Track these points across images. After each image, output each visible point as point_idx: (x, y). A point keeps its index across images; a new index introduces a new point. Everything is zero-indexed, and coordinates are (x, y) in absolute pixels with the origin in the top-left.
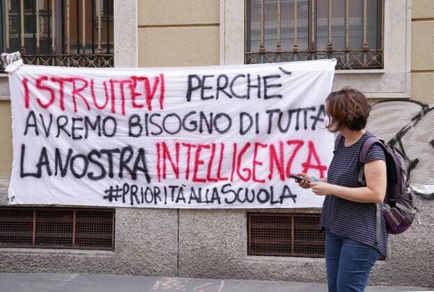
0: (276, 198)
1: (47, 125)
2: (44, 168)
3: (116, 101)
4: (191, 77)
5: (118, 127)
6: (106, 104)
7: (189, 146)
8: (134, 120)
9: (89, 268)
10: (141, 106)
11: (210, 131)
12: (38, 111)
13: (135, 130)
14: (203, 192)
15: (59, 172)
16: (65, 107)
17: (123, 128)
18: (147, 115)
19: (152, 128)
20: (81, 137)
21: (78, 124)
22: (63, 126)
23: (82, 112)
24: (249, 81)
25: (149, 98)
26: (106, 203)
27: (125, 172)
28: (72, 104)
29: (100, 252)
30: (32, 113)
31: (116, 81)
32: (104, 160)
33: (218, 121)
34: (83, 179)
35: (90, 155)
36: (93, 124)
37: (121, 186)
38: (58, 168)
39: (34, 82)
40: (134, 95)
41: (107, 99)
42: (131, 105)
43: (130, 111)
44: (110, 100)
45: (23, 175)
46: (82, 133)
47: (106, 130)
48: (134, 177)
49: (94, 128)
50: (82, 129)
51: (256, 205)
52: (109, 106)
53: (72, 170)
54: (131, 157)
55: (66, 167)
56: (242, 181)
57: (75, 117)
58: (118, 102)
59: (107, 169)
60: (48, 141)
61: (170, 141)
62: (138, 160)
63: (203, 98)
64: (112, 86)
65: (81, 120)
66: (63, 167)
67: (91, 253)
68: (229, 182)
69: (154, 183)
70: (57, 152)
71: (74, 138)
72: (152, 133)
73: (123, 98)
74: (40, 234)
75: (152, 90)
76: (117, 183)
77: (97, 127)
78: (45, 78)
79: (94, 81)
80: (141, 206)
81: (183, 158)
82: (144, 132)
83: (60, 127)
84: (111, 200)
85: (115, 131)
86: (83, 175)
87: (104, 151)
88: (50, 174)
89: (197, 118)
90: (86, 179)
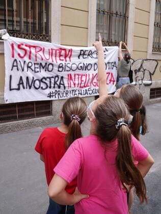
1: (23, 66)
2: (21, 86)
4: (81, 51)
5: (54, 68)
6: (49, 58)
7: (79, 75)
8: (61, 65)
9: (44, 124)
10: (63, 60)
11: (86, 70)
12: (18, 59)
13: (60, 69)
14: (82, 91)
15: (28, 87)
16: (31, 58)
17: (56, 69)
18: (65, 64)
20: (38, 72)
21: (36, 66)
22: (31, 67)
23: (39, 61)
26: (49, 99)
27: (56, 86)
28: (35, 58)
29: (48, 117)
30: (16, 60)
31: (54, 49)
32: (48, 81)
33: (89, 66)
34: (39, 90)
35: (42, 79)
36: (43, 66)
37: (54, 92)
38: (28, 85)
39: (17, 46)
40: (60, 56)
42: (59, 60)
43: (59, 62)
45: (11, 90)
46: (38, 70)
47: (49, 69)
48: (59, 87)
49: (43, 68)
50: (38, 68)
52: (51, 59)
53: (34, 86)
54: (58, 79)
55: (31, 84)
56: (94, 86)
57: (35, 63)
59: (49, 85)
60: (23, 74)
61: (72, 73)
62: (61, 81)
63: (84, 58)
64: (52, 51)
65: (38, 64)
67: (44, 118)
68: (90, 87)
69: (67, 89)
70: (27, 78)
71: (35, 72)
72: (67, 70)
73: (56, 56)
74: (20, 114)
75: (67, 54)
76: (53, 90)
77: (45, 68)
78: (22, 44)
79: (45, 48)
80: (62, 98)
81: (77, 79)
82: (64, 70)
83: (28, 67)
84: (50, 97)
85: (52, 69)
87: (47, 78)
88: (24, 88)
89: (82, 65)
90: (40, 89)
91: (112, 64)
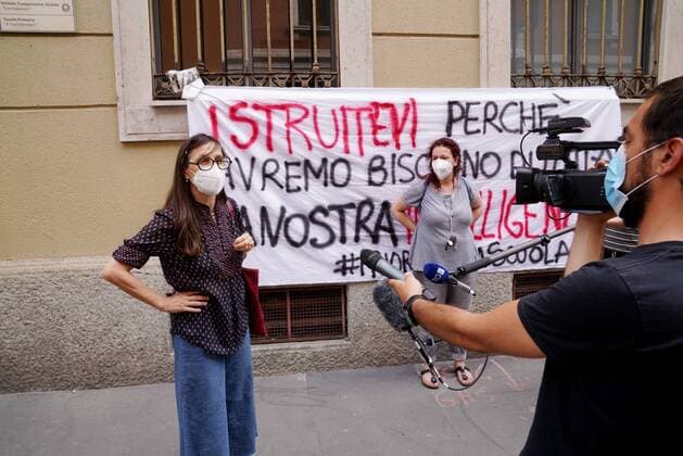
0: (551, 256)
1: (247, 174)
3: (350, 137)
4: (451, 104)
5: (353, 173)
6: (336, 140)
8: (377, 163)
9: (317, 364)
10: (385, 144)
11: (475, 176)
12: (233, 152)
13: (378, 177)
15: (267, 239)
16: (274, 146)
17: (360, 174)
18: (394, 156)
19: (401, 174)
20: (299, 189)
21: (293, 171)
22: (273, 174)
23: (300, 152)
24: (522, 111)
25: (397, 132)
26: (338, 279)
27: (363, 234)
28: (286, 143)
29: (331, 342)
31: (350, 109)
32: (333, 220)
33: (486, 161)
34: (303, 247)
35: (313, 213)
36: (316, 170)
37: (357, 255)
38: (266, 234)
39: (227, 111)
40: (376, 128)
41: (337, 135)
42: (371, 141)
43: (371, 150)
44: (341, 135)
46: (301, 183)
47: (336, 177)
48: (375, 239)
49: (317, 176)
50: (299, 177)
51: (528, 266)
52: (340, 144)
53: (287, 236)
54: (371, 213)
55: (278, 232)
56: (512, 238)
57: (289, 161)
58: (353, 138)
59: (337, 232)
60: (250, 198)
62: (381, 217)
63: (468, 133)
64: (345, 116)
65: (298, 164)
66: (274, 233)
67: (319, 346)
68: (496, 239)
69: (403, 246)
70: (264, 211)
71: (289, 191)
72: (401, 180)
73: (360, 133)
75: (400, 121)
76: (352, 249)
77: (322, 175)
78: (244, 105)
79: (319, 109)
82: (389, 180)
83: (266, 176)
84: (344, 274)
85: (348, 179)
86: (303, 243)
87: (332, 207)
90: (307, 247)
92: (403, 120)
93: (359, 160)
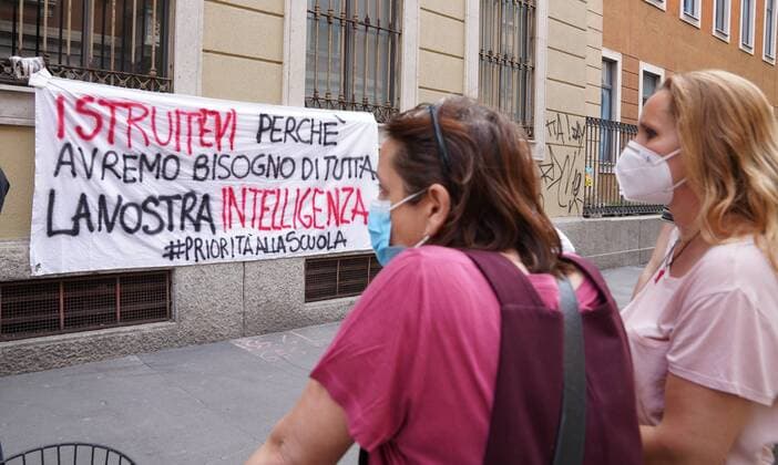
0: (332, 244)
1: (89, 163)
2: (83, 223)
3: (181, 137)
4: (262, 116)
5: (181, 168)
6: (170, 139)
7: (255, 191)
8: (202, 161)
9: (145, 346)
10: (209, 145)
11: (276, 176)
12: (77, 142)
13: (201, 173)
14: (269, 242)
15: (104, 226)
16: (115, 140)
17: (187, 170)
18: (215, 156)
19: (220, 171)
20: (134, 180)
21: (130, 163)
22: (113, 165)
23: (138, 148)
24: (313, 126)
25: (219, 136)
26: (166, 263)
27: (187, 222)
28: (126, 138)
30: (68, 146)
31: (183, 113)
32: (162, 210)
33: (285, 165)
34: (136, 234)
35: (145, 203)
36: (151, 164)
37: (183, 241)
38: (103, 221)
39: (74, 103)
40: (203, 131)
41: (171, 134)
42: (199, 143)
43: (198, 150)
44: (174, 135)
45: (51, 233)
46: (136, 174)
47: (167, 172)
48: (197, 227)
49: (151, 169)
50: (135, 169)
51: (316, 252)
52: (173, 143)
53: (122, 223)
54: (194, 204)
55: (114, 219)
56: (304, 229)
57: (127, 154)
58: (183, 138)
59: (166, 221)
60: (90, 185)
61: (237, 185)
62: (202, 207)
63: (273, 141)
64: (178, 118)
65: (135, 157)
66: (110, 219)
68: (292, 229)
69: (220, 233)
70: (102, 200)
71: (125, 181)
72: (219, 177)
73: (190, 134)
74: (70, 314)
75: (222, 126)
76: (178, 236)
77: (156, 169)
78: (91, 99)
79: (157, 110)
80: (207, 262)
81: (249, 204)
82: (210, 176)
83: (106, 166)
84: (172, 258)
85: (177, 173)
86: (137, 229)
87: (163, 198)
88: (91, 229)
89: (264, 161)
90: (140, 234)
91: (361, 163)
92: (224, 126)
93: (187, 157)
